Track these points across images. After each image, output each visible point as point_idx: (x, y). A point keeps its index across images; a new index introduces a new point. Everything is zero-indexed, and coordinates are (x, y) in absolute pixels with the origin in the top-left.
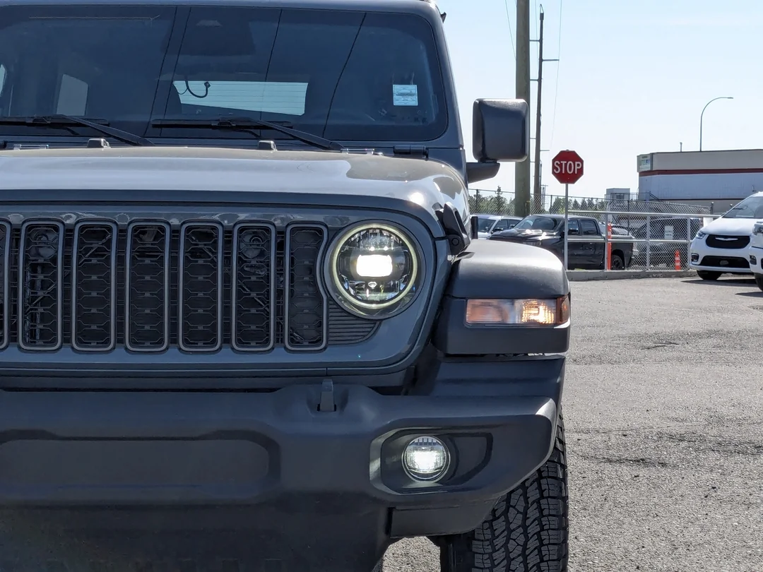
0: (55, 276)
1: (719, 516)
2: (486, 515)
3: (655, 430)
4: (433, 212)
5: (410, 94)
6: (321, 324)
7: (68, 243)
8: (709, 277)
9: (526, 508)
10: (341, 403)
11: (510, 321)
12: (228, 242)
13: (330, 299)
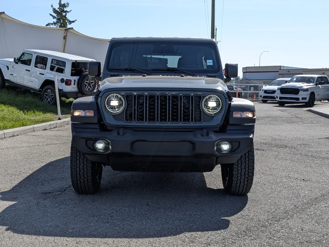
0: (144, 106)
1: (279, 162)
2: (237, 160)
3: (259, 142)
4: (225, 92)
5: (211, 62)
6: (201, 117)
7: (146, 99)
8: (265, 102)
9: (246, 158)
10: (208, 134)
11: (243, 117)
12: (181, 99)
13: (203, 111)
